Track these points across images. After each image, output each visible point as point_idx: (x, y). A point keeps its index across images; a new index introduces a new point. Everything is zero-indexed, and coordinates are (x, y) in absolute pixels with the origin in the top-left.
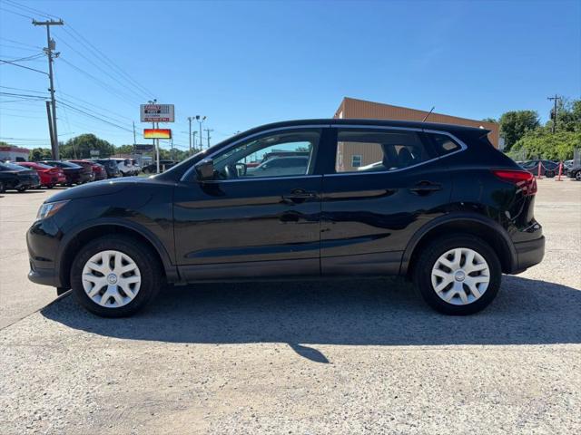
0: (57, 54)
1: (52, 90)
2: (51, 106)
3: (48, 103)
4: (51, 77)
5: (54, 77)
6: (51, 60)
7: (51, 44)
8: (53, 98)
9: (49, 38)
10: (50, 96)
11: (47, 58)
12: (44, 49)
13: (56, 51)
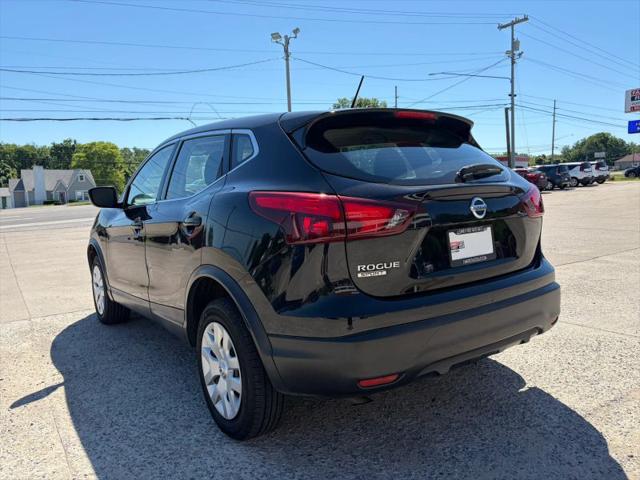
0: (520, 55)
1: (512, 95)
2: (510, 112)
3: (507, 110)
4: (512, 82)
5: (515, 80)
6: (513, 63)
7: (515, 45)
8: (512, 104)
9: (513, 39)
10: (510, 101)
11: (509, 61)
12: (507, 52)
13: (520, 51)
